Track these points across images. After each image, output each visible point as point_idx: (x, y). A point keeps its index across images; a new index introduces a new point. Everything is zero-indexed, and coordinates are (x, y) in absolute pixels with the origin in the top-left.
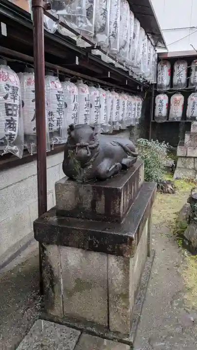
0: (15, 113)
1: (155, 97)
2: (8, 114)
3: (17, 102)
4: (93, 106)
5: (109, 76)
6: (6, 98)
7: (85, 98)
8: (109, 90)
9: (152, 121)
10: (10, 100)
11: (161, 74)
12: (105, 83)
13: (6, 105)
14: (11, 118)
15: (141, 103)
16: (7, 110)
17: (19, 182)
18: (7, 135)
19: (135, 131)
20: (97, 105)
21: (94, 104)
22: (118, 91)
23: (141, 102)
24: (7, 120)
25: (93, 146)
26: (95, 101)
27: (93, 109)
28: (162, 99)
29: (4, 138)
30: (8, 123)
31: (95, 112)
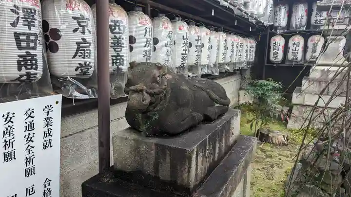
0: (32, 45)
1: (270, 39)
2: (20, 48)
3: (35, 30)
4: (193, 46)
5: (213, 15)
6: (14, 24)
7: (183, 36)
8: (216, 30)
9: (266, 64)
11: (279, 16)
12: (212, 23)
14: (26, 52)
15: (254, 46)
16: (19, 42)
19: (248, 74)
20: (198, 45)
21: (194, 43)
22: (228, 32)
23: (254, 44)
24: (20, 56)
25: (156, 90)
26: (196, 40)
27: (193, 48)
28: (278, 41)
29: (18, 79)
30: (21, 59)
31: (196, 51)
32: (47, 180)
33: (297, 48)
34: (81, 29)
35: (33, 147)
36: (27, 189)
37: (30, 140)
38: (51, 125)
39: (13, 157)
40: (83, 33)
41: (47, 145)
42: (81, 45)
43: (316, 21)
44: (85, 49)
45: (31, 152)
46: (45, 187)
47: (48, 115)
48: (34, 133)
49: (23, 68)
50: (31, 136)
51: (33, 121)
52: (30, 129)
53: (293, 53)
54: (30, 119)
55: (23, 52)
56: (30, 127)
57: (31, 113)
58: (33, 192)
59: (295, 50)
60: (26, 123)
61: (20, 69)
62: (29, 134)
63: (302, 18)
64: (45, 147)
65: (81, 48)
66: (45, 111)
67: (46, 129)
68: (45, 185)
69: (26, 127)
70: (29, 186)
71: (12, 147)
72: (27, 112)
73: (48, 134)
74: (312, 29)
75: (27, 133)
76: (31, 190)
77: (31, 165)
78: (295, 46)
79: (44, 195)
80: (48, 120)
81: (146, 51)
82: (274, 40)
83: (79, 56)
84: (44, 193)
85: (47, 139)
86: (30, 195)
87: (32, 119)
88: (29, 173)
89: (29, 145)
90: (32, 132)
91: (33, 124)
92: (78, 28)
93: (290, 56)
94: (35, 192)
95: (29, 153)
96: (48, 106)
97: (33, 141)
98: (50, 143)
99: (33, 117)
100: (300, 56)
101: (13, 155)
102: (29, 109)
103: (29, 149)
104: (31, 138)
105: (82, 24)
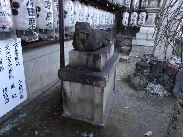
0: (33, 14)
1: (122, 13)
2: (30, 15)
3: (34, 7)
4: (90, 16)
5: (98, 1)
6: (27, 5)
8: (98, 8)
10: (30, 6)
12: (96, 4)
13: (28, 9)
14: (32, 17)
16: (29, 12)
17: (51, 53)
18: (30, 27)
20: (92, 16)
24: (30, 18)
26: (91, 13)
28: (126, 15)
29: (29, 29)
30: (30, 20)
31: (91, 19)
32: (20, 81)
33: (134, 18)
34: (48, 7)
35: (11, 65)
36: (11, 85)
37: (9, 61)
38: (18, 54)
39: (3, 69)
40: (49, 8)
41: (17, 64)
42: (49, 14)
43: (144, 5)
44: (50, 16)
45: (11, 67)
46: (19, 85)
47: (16, 48)
48: (11, 58)
49: (31, 24)
50: (9, 59)
51: (9, 51)
52: (9, 55)
53: (133, 21)
54: (8, 50)
55: (31, 17)
56: (9, 54)
57: (8, 47)
58: (14, 87)
59: (134, 19)
60: (6, 52)
61: (30, 24)
62: (9, 58)
63: (137, 3)
64: (17, 65)
65: (49, 16)
66: (14, 46)
67: (16, 56)
68: (19, 84)
69: (7, 54)
70: (12, 84)
71: (2, 64)
72: (6, 46)
73: (17, 58)
74: (141, 9)
75: (8, 57)
76: (13, 86)
77: (11, 74)
78: (134, 17)
79: (19, 88)
80: (16, 51)
81: (72, 18)
82: (124, 14)
83: (48, 19)
84: (19, 87)
85: (17, 61)
86: (13, 88)
87: (9, 50)
88: (11, 77)
89: (9, 64)
90: (10, 57)
91: (10, 53)
92: (47, 7)
93: (131, 22)
94: (15, 87)
95: (10, 68)
96: (15, 44)
97: (11, 62)
98: (18, 63)
99: (9, 49)
100: (135, 22)
101: (2, 68)
102: (7, 45)
103: (10, 65)
104: (10, 60)
105: (49, 4)
